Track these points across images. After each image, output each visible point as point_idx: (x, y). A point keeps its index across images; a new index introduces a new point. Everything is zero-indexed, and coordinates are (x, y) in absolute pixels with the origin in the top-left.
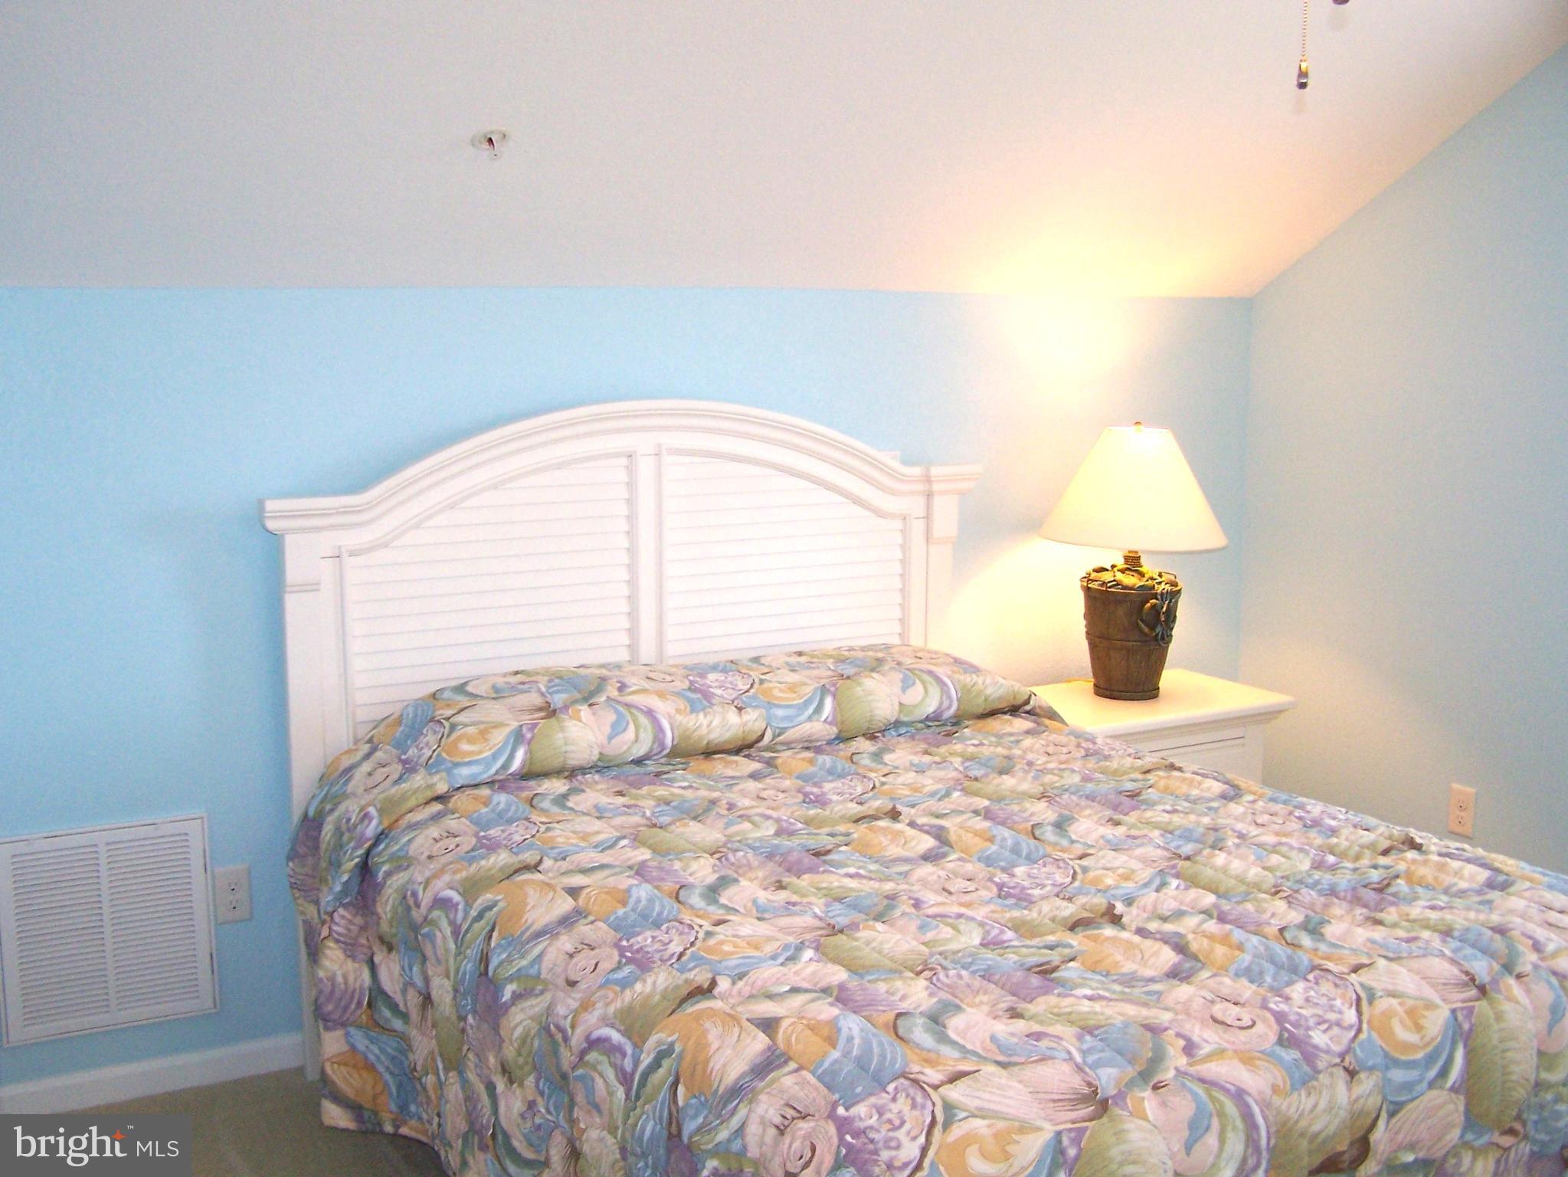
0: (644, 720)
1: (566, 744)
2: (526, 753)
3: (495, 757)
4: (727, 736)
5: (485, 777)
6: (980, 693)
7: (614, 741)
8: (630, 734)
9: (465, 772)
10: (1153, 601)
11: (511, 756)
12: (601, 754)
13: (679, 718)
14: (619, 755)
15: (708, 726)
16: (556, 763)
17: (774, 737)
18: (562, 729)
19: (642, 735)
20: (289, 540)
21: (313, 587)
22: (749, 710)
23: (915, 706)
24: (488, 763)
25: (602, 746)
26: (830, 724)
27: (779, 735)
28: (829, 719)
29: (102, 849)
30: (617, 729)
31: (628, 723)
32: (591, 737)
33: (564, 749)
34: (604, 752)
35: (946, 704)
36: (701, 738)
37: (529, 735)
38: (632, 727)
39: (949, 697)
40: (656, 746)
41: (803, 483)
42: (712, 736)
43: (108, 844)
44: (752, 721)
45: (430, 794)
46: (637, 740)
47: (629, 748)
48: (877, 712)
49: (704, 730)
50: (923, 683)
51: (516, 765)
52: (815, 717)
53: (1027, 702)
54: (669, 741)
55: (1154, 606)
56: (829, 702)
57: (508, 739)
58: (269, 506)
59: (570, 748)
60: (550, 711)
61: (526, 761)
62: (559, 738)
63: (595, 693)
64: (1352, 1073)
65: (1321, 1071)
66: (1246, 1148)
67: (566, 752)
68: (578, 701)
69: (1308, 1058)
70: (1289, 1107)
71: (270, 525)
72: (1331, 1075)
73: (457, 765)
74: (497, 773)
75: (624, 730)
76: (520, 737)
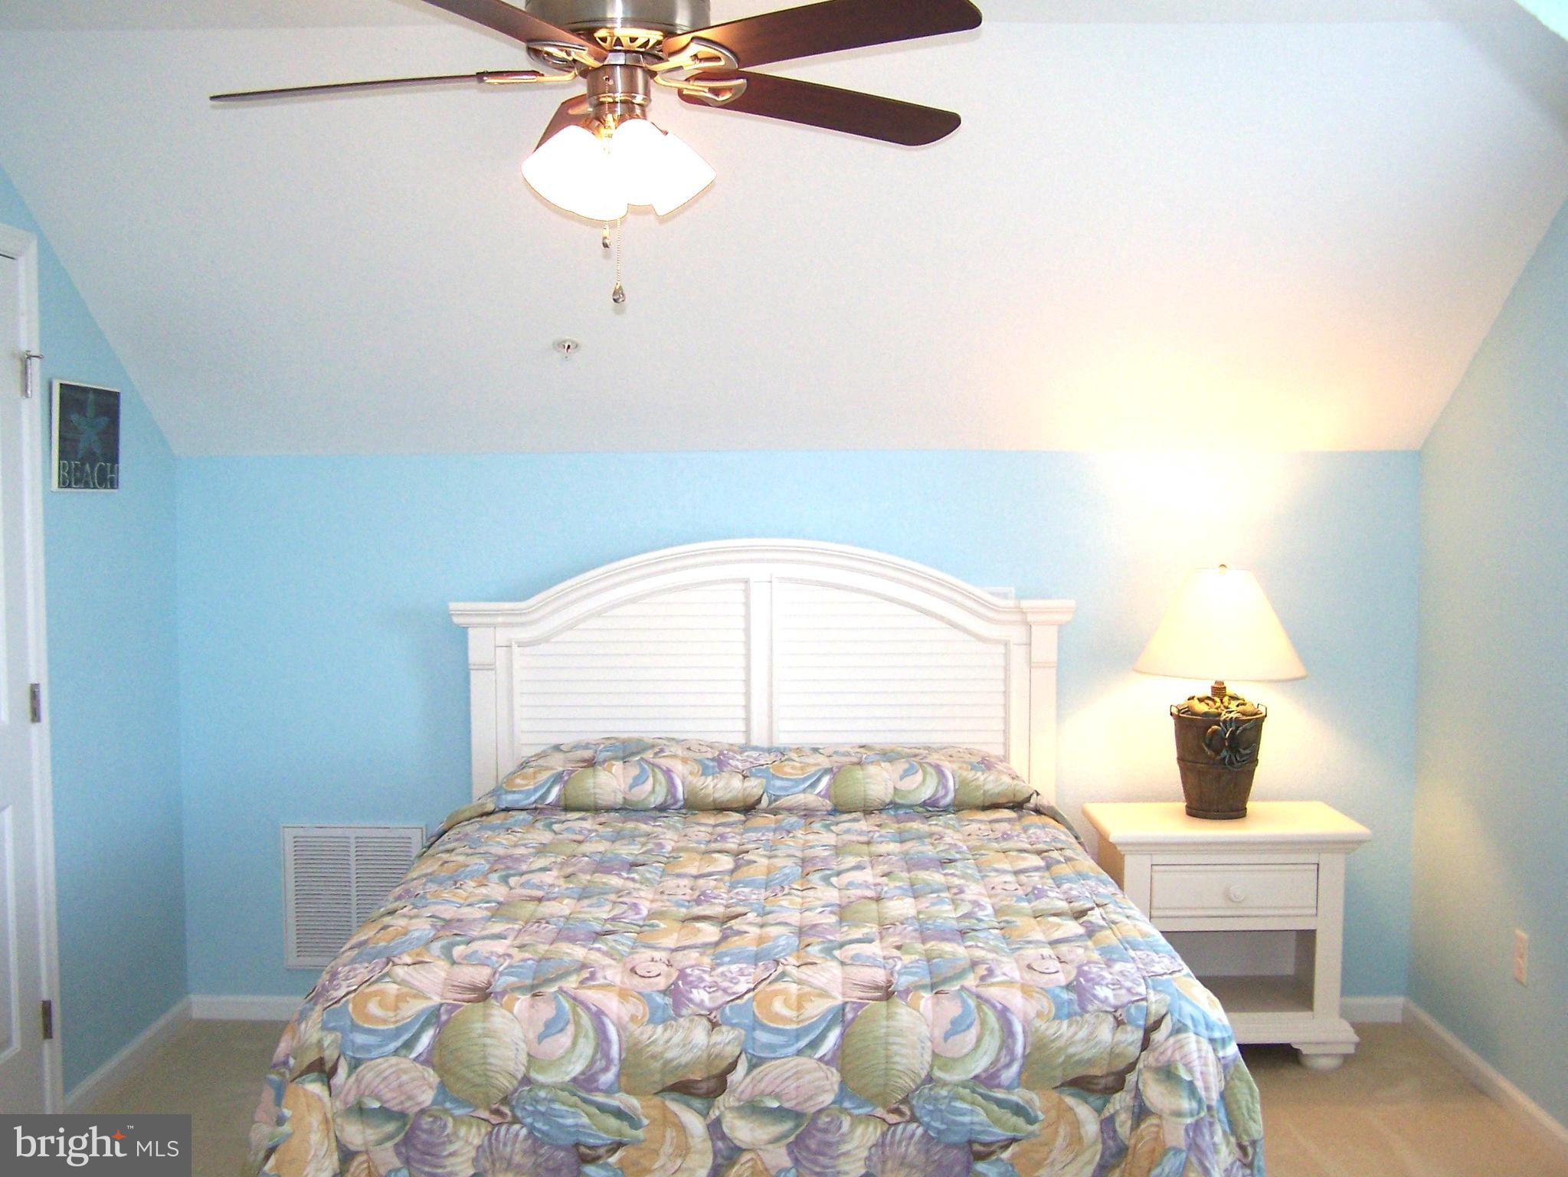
0: (660, 776)
1: (594, 787)
2: (560, 790)
3: (535, 790)
4: (729, 796)
5: (524, 803)
6: (978, 787)
7: (633, 790)
8: (648, 786)
9: (510, 797)
10: (1216, 727)
11: (548, 791)
12: (624, 798)
13: (690, 778)
14: (638, 802)
15: (714, 787)
16: (589, 801)
17: (770, 803)
18: (595, 776)
19: (658, 788)
20: (471, 632)
21: (490, 667)
22: (752, 779)
23: (909, 792)
24: (528, 794)
25: (625, 793)
26: (822, 797)
27: (775, 801)
28: (822, 793)
29: (352, 840)
30: (637, 781)
31: (648, 778)
32: (614, 784)
33: (592, 791)
34: (627, 797)
35: (941, 793)
36: (707, 796)
37: (566, 778)
38: (651, 780)
39: (945, 787)
40: (669, 797)
41: (909, 611)
42: (717, 795)
43: (357, 838)
44: (754, 787)
45: (480, 811)
46: (653, 791)
47: (648, 797)
48: (869, 792)
49: (710, 790)
50: (925, 773)
51: (552, 797)
52: (809, 790)
53: (1028, 799)
54: (680, 795)
55: (1215, 732)
56: (825, 781)
57: (548, 779)
58: (453, 606)
59: (598, 791)
60: (591, 763)
61: (559, 797)
62: (590, 782)
63: (633, 754)
64: (714, 1025)
65: (682, 1016)
66: (595, 1053)
67: (595, 794)
68: (616, 758)
69: (677, 1005)
70: (642, 1033)
71: (456, 620)
72: (692, 1021)
73: (507, 792)
74: (535, 802)
75: (644, 782)
76: (558, 778)
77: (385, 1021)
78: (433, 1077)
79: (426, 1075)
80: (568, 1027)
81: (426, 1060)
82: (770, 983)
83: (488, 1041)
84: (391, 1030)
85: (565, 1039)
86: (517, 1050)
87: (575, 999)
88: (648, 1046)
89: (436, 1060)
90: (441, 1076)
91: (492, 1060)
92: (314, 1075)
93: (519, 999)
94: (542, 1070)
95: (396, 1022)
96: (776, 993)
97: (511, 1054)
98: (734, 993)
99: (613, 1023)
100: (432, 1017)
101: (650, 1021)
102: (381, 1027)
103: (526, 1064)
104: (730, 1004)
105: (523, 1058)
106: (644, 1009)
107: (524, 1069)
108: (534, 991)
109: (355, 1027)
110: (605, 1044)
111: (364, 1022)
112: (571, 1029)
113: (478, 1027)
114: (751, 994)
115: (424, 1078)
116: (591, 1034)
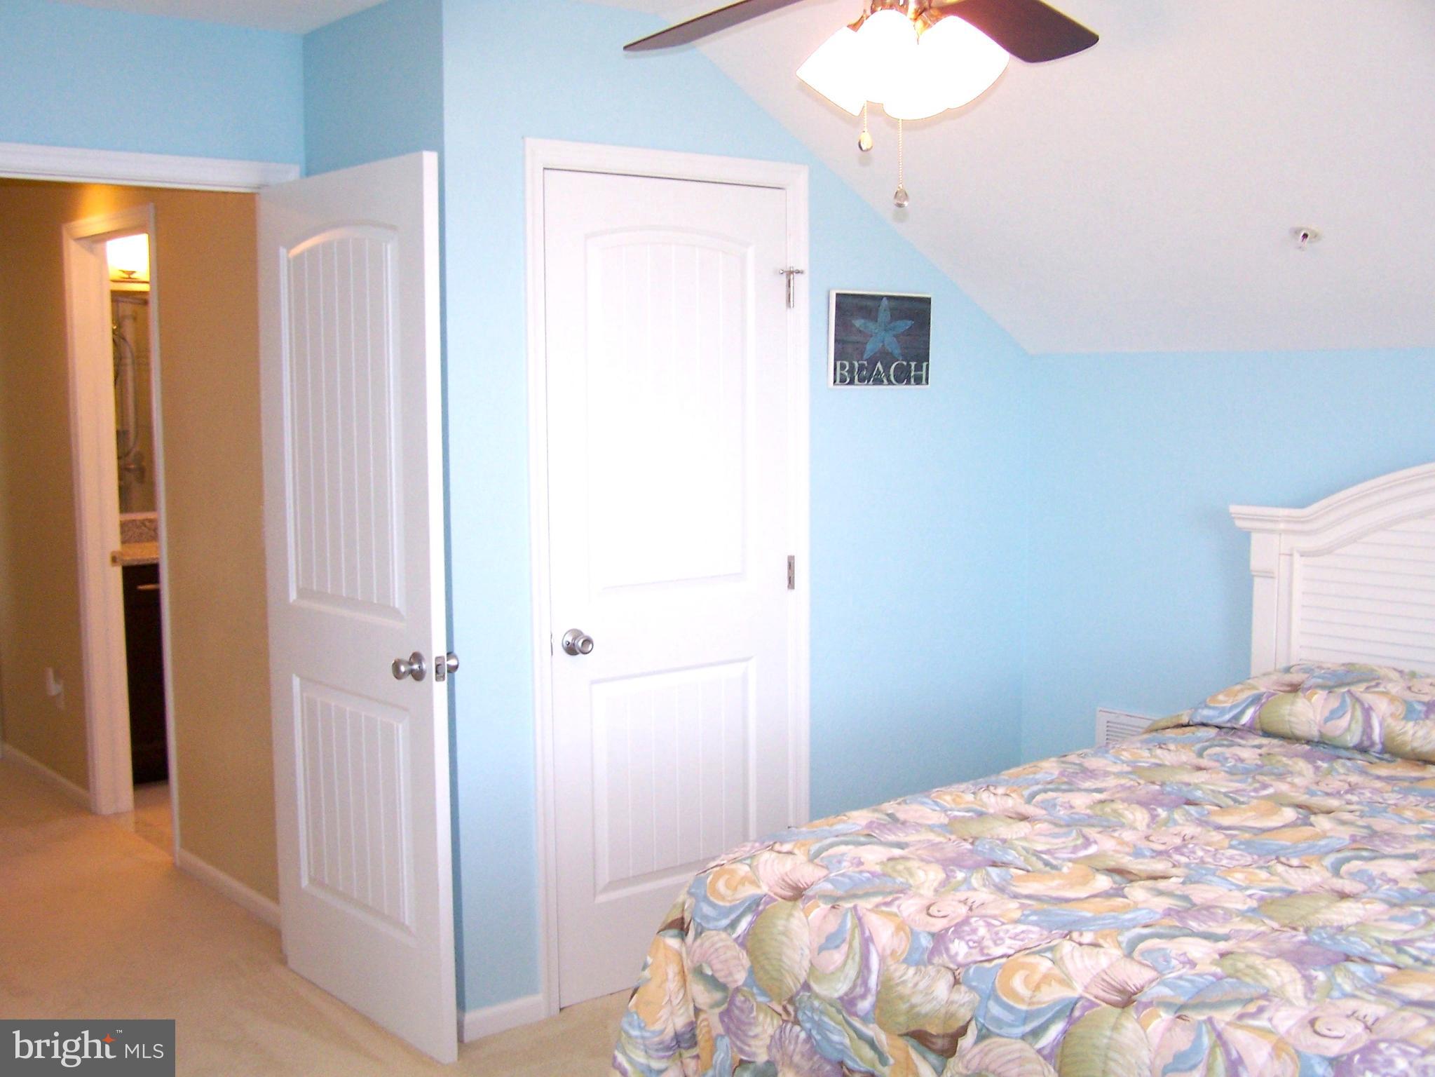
0: (1359, 714)
1: (1290, 715)
2: (1255, 712)
3: (1231, 709)
5: (1218, 720)
7: (1329, 724)
8: (1343, 722)
9: (1206, 712)
11: (1242, 712)
12: (1320, 731)
13: (1389, 720)
14: (1335, 738)
15: (1413, 735)
16: (1284, 729)
18: (1293, 703)
19: (1354, 726)
21: (1268, 575)
24: (1223, 711)
25: (1321, 725)
30: (1335, 715)
31: (1346, 713)
32: (1311, 715)
33: (1288, 719)
34: (1323, 730)
36: (1405, 743)
37: (1263, 701)
38: (1349, 716)
40: (1365, 738)
45: (1175, 721)
46: (1349, 729)
49: (1409, 737)
51: (1245, 719)
54: (1377, 738)
57: (1247, 698)
58: (1233, 509)
59: (1293, 719)
60: (1295, 688)
61: (1253, 719)
62: (1285, 709)
63: (1341, 685)
64: (957, 982)
65: (933, 964)
66: (857, 977)
67: (1289, 721)
68: (1322, 687)
69: (934, 952)
70: (896, 970)
71: (1239, 523)
72: (938, 971)
73: (1207, 706)
74: (1229, 721)
75: (1341, 717)
76: (1256, 700)
77: (723, 898)
78: (744, 957)
79: (741, 956)
80: (843, 945)
81: (743, 943)
82: (1028, 954)
83: (784, 939)
84: (725, 907)
85: (837, 957)
86: (802, 954)
87: (860, 919)
88: (897, 985)
89: (749, 944)
90: (752, 962)
91: (785, 960)
92: (675, 932)
93: (819, 906)
94: (817, 980)
95: (733, 900)
96: (1023, 966)
97: (797, 958)
98: (988, 955)
99: (877, 951)
100: (755, 906)
101: (905, 961)
102: (721, 903)
103: (808, 970)
104: (977, 965)
105: (806, 964)
106: (906, 946)
107: (804, 973)
108: (835, 902)
109: (706, 899)
110: (866, 972)
111: (711, 895)
112: (845, 947)
113: (780, 924)
114: (1004, 960)
115: (739, 959)
116: (857, 958)
